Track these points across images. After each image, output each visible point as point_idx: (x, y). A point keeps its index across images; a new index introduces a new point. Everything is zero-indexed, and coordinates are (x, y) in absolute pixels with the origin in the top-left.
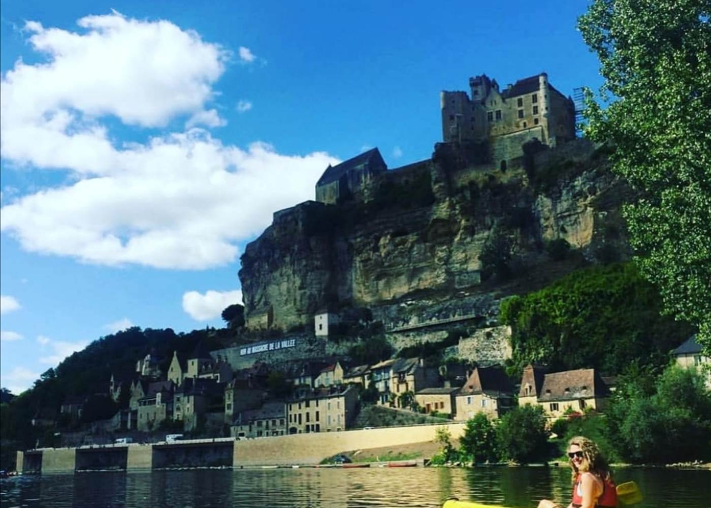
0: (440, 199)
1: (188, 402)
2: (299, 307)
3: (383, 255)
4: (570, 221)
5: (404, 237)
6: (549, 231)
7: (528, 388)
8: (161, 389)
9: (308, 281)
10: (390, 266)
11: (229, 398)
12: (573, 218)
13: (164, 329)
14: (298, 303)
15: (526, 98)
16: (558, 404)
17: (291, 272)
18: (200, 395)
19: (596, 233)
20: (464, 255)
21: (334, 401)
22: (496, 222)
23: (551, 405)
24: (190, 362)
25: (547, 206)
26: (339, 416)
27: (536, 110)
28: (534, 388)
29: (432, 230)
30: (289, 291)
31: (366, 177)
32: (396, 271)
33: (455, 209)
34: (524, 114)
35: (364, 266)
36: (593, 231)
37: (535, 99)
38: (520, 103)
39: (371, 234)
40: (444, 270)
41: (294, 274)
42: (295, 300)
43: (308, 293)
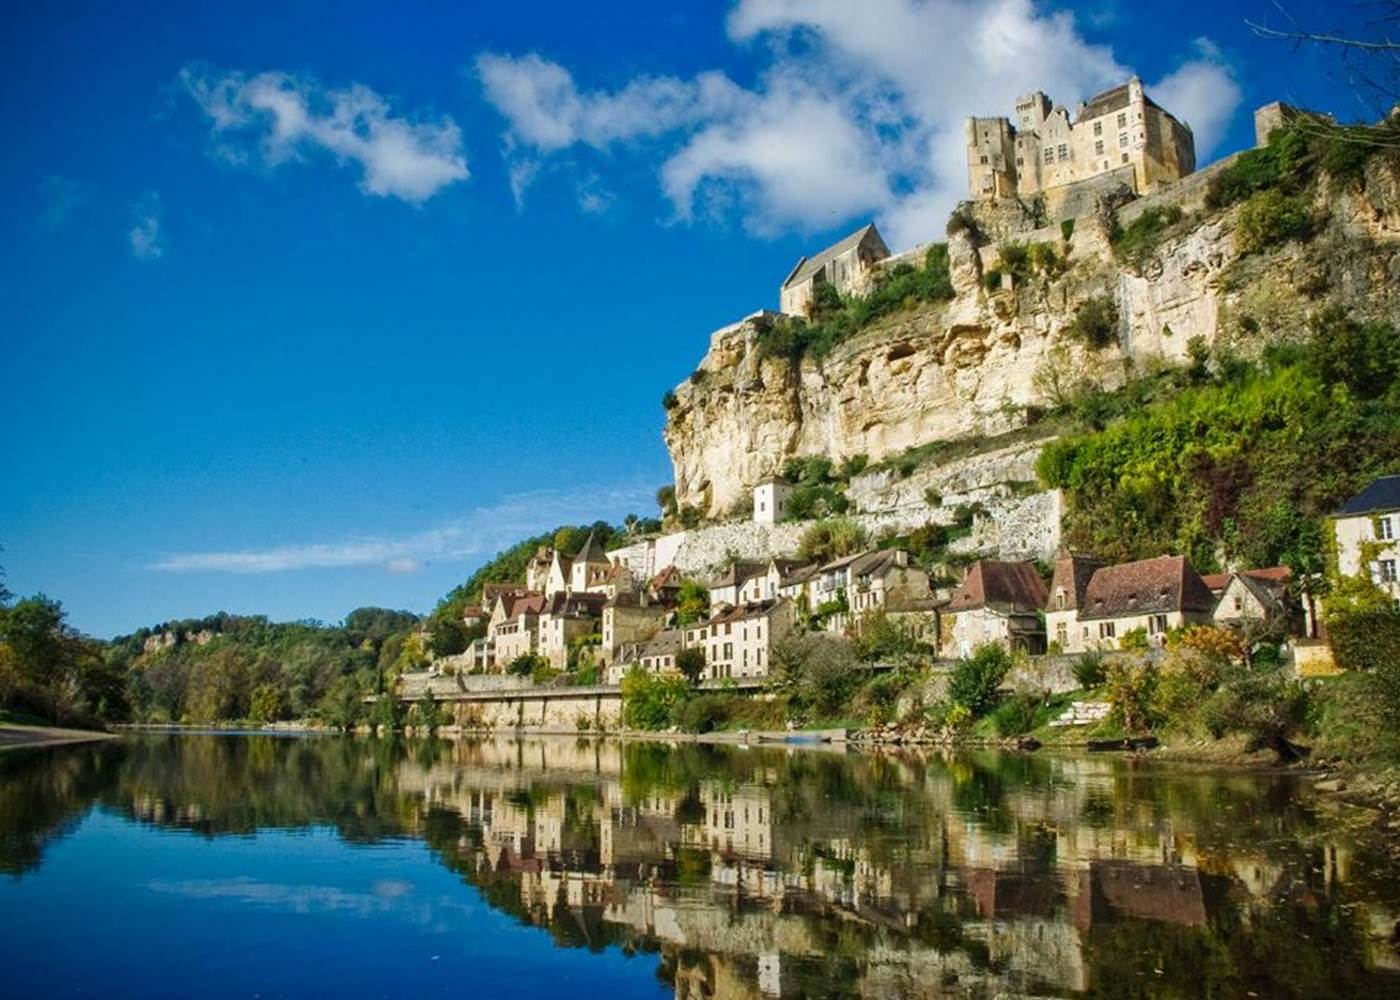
0: (964, 293)
1: (556, 627)
2: (746, 482)
3: (874, 391)
4: (1179, 315)
5: (906, 359)
6: (1145, 335)
7: (1062, 594)
8: (525, 608)
9: (760, 438)
10: (885, 408)
11: (608, 622)
12: (1184, 309)
13: (578, 527)
14: (745, 474)
15: (1108, 120)
16: (1113, 624)
17: (734, 425)
18: (573, 617)
19: (1220, 331)
20: (1002, 382)
21: (752, 624)
22: (1054, 325)
23: (1101, 625)
24: (575, 567)
25: (1139, 292)
26: (759, 650)
27: (1124, 140)
28: (1073, 596)
29: (953, 346)
30: (732, 455)
31: (853, 268)
32: (895, 415)
33: (986, 308)
34: (1105, 148)
35: (846, 410)
36: (1217, 330)
37: (1122, 120)
38: (1098, 129)
39: (853, 356)
40: (969, 411)
41: (739, 428)
42: (741, 468)
43: (760, 457)
